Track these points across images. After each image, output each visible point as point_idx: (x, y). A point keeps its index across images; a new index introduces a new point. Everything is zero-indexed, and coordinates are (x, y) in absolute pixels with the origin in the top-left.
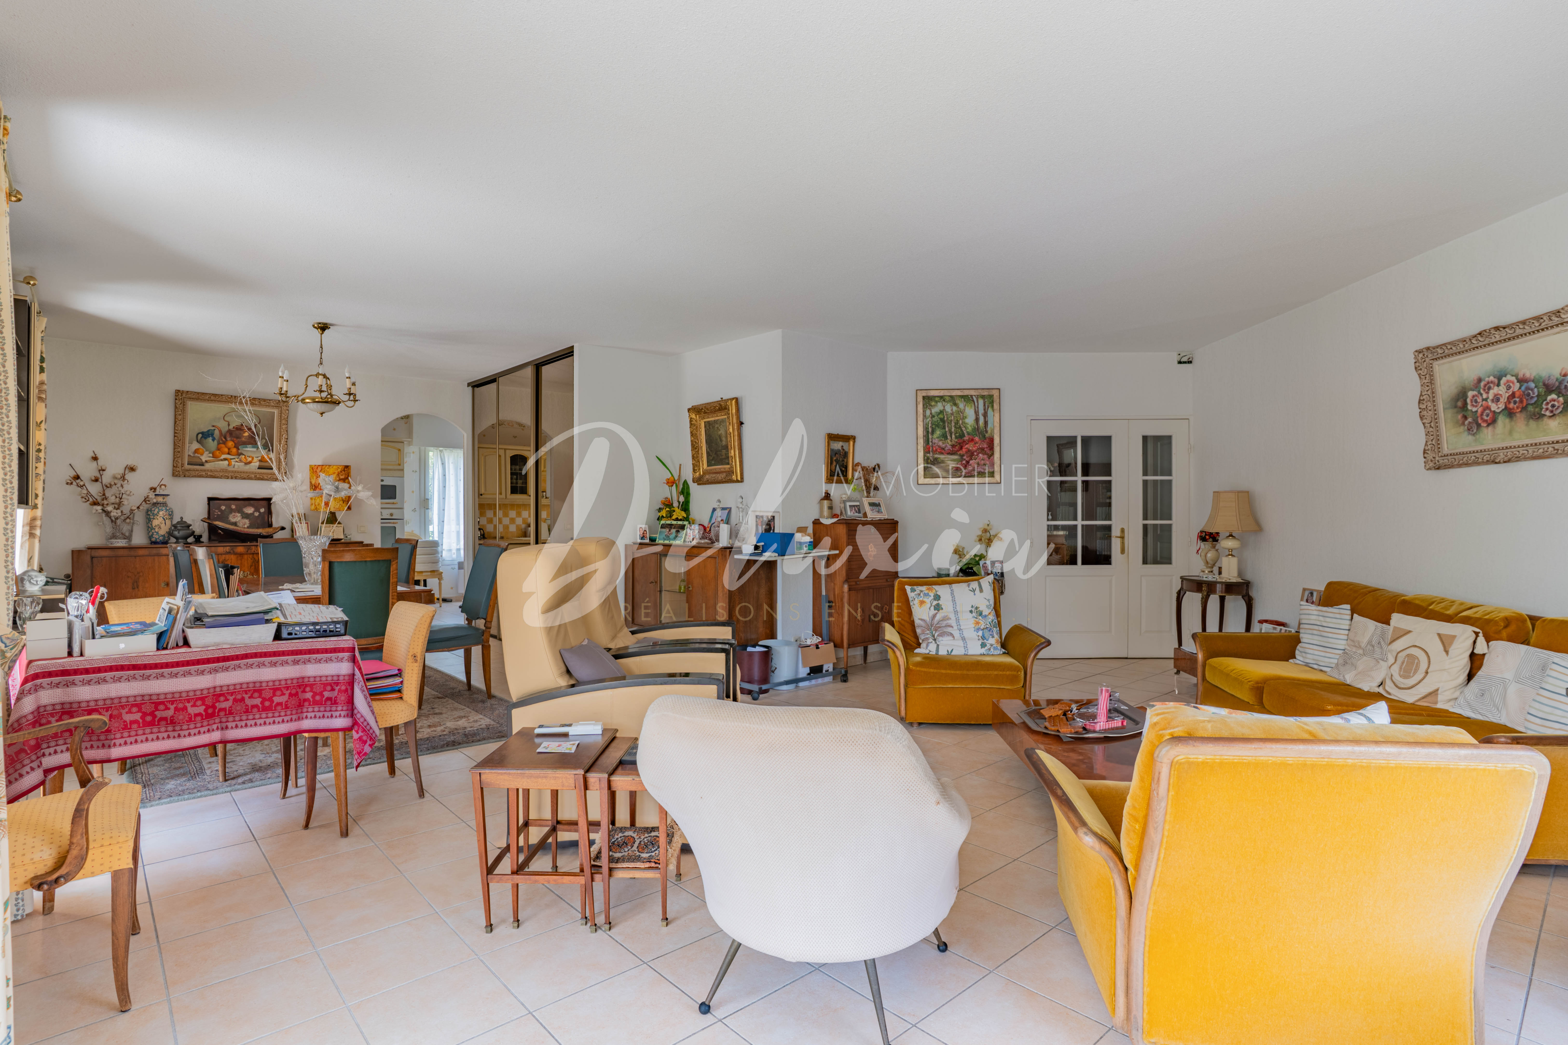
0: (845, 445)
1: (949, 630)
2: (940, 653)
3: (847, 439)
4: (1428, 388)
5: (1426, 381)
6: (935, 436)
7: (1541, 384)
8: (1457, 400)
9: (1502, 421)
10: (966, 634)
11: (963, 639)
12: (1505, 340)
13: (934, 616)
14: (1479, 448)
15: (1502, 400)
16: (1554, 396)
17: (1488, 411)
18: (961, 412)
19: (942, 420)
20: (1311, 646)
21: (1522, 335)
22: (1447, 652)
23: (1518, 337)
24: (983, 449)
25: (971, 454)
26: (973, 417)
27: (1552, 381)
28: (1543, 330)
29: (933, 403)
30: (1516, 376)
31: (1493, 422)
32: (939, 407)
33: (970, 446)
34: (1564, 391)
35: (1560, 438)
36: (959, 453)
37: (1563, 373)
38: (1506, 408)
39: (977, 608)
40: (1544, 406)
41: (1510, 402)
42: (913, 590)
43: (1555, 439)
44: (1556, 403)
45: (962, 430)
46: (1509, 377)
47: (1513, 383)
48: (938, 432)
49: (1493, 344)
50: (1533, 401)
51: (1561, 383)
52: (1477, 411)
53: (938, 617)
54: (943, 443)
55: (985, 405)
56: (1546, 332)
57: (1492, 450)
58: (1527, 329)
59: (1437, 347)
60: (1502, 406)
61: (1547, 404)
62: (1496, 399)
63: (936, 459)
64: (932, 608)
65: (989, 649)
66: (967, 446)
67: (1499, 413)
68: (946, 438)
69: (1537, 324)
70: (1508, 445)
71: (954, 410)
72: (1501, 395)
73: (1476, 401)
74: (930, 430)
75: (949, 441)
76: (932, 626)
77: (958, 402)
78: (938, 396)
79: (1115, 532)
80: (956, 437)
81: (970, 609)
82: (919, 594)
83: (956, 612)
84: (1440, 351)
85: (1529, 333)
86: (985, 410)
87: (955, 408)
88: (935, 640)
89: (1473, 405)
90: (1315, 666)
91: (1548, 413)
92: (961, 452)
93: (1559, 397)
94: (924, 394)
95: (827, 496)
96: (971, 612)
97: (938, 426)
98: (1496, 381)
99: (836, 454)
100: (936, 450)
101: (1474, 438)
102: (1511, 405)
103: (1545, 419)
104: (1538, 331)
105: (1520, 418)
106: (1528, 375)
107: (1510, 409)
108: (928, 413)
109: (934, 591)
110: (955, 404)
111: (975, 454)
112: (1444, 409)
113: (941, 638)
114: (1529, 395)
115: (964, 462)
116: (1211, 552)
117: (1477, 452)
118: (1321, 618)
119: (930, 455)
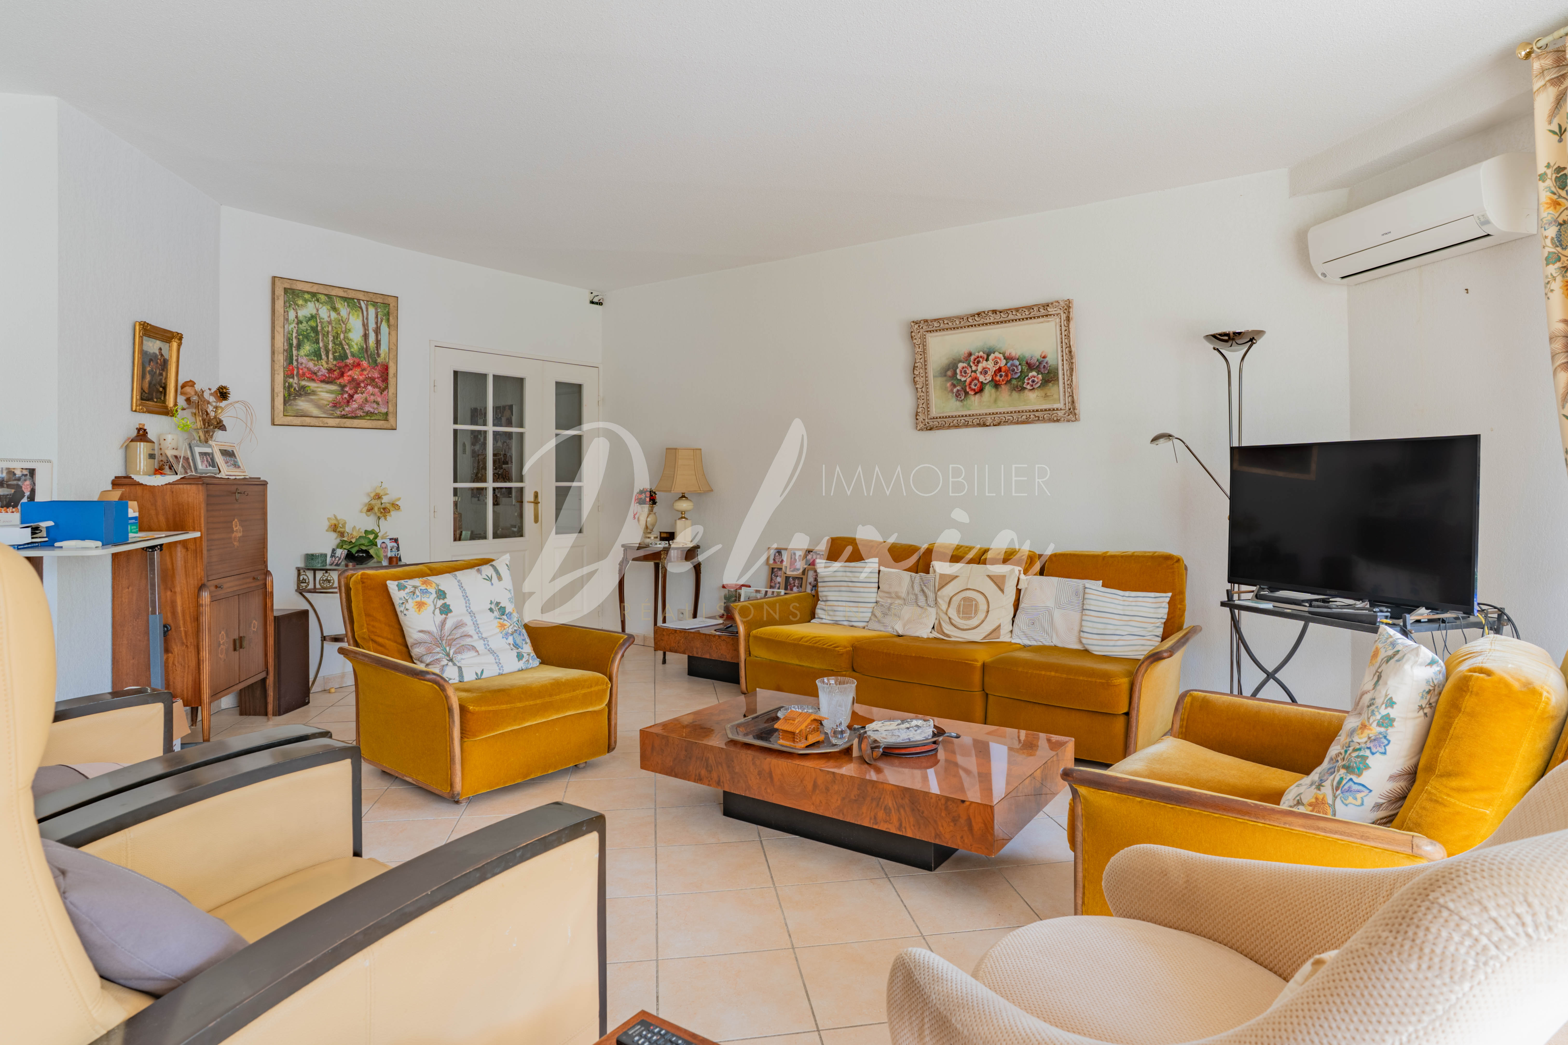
0: (165, 347)
1: (468, 641)
2: (466, 679)
3: (168, 336)
4: (921, 357)
5: (920, 350)
6: (302, 352)
7: (1024, 362)
8: (948, 370)
9: (988, 390)
10: (493, 645)
11: (492, 652)
12: (998, 323)
13: (443, 623)
14: (968, 413)
15: (989, 373)
16: (1034, 373)
17: (976, 382)
18: (342, 321)
19: (314, 329)
20: (840, 603)
21: (1013, 321)
22: (1002, 591)
23: (1009, 321)
24: (373, 379)
25: (356, 385)
26: (361, 332)
27: (1034, 361)
28: (1031, 318)
29: (300, 302)
30: (1004, 354)
31: (980, 390)
32: (309, 309)
33: (355, 374)
34: (1042, 370)
35: (1039, 408)
36: (338, 382)
37: (1043, 355)
38: (993, 380)
39: (498, 604)
40: (1026, 381)
41: (996, 375)
42: (401, 588)
43: (1035, 408)
44: (1036, 379)
45: (343, 348)
46: (997, 354)
47: (1000, 359)
48: (307, 348)
49: (986, 324)
50: (1017, 376)
51: (1040, 363)
52: (965, 381)
53: (449, 624)
54: (315, 365)
55: (377, 317)
56: (1033, 321)
57: (980, 415)
58: (1019, 316)
59: (935, 320)
60: (989, 378)
61: (1029, 379)
62: (985, 372)
63: (304, 387)
64: (437, 611)
65: (528, 661)
66: (350, 373)
67: (986, 384)
68: (319, 357)
69: (1027, 313)
70: (995, 411)
71: (332, 318)
72: (989, 369)
73: (965, 372)
74: (295, 342)
75: (324, 363)
76: (442, 638)
77: (339, 305)
78: (308, 292)
79: (528, 496)
80: (335, 358)
81: (489, 606)
82: (414, 593)
83: (471, 614)
84: (936, 324)
85: (1019, 320)
86: (377, 323)
87: (334, 315)
88: (451, 660)
89: (962, 375)
90: (846, 623)
91: (1029, 387)
92: (341, 380)
93: (1038, 374)
94: (287, 286)
95: (142, 435)
96: (491, 610)
97: (307, 337)
98: (985, 356)
99: (151, 360)
100: (304, 374)
101: (961, 404)
102: (998, 378)
103: (1026, 391)
104: (1027, 319)
105: (1005, 389)
106: (1013, 354)
107: (996, 381)
108: (292, 315)
109: (434, 585)
110: (334, 309)
111: (362, 385)
112: (934, 377)
113: (459, 657)
114: (1013, 370)
115: (346, 396)
116: (650, 516)
117: (966, 416)
118: (849, 574)
119: (294, 381)
